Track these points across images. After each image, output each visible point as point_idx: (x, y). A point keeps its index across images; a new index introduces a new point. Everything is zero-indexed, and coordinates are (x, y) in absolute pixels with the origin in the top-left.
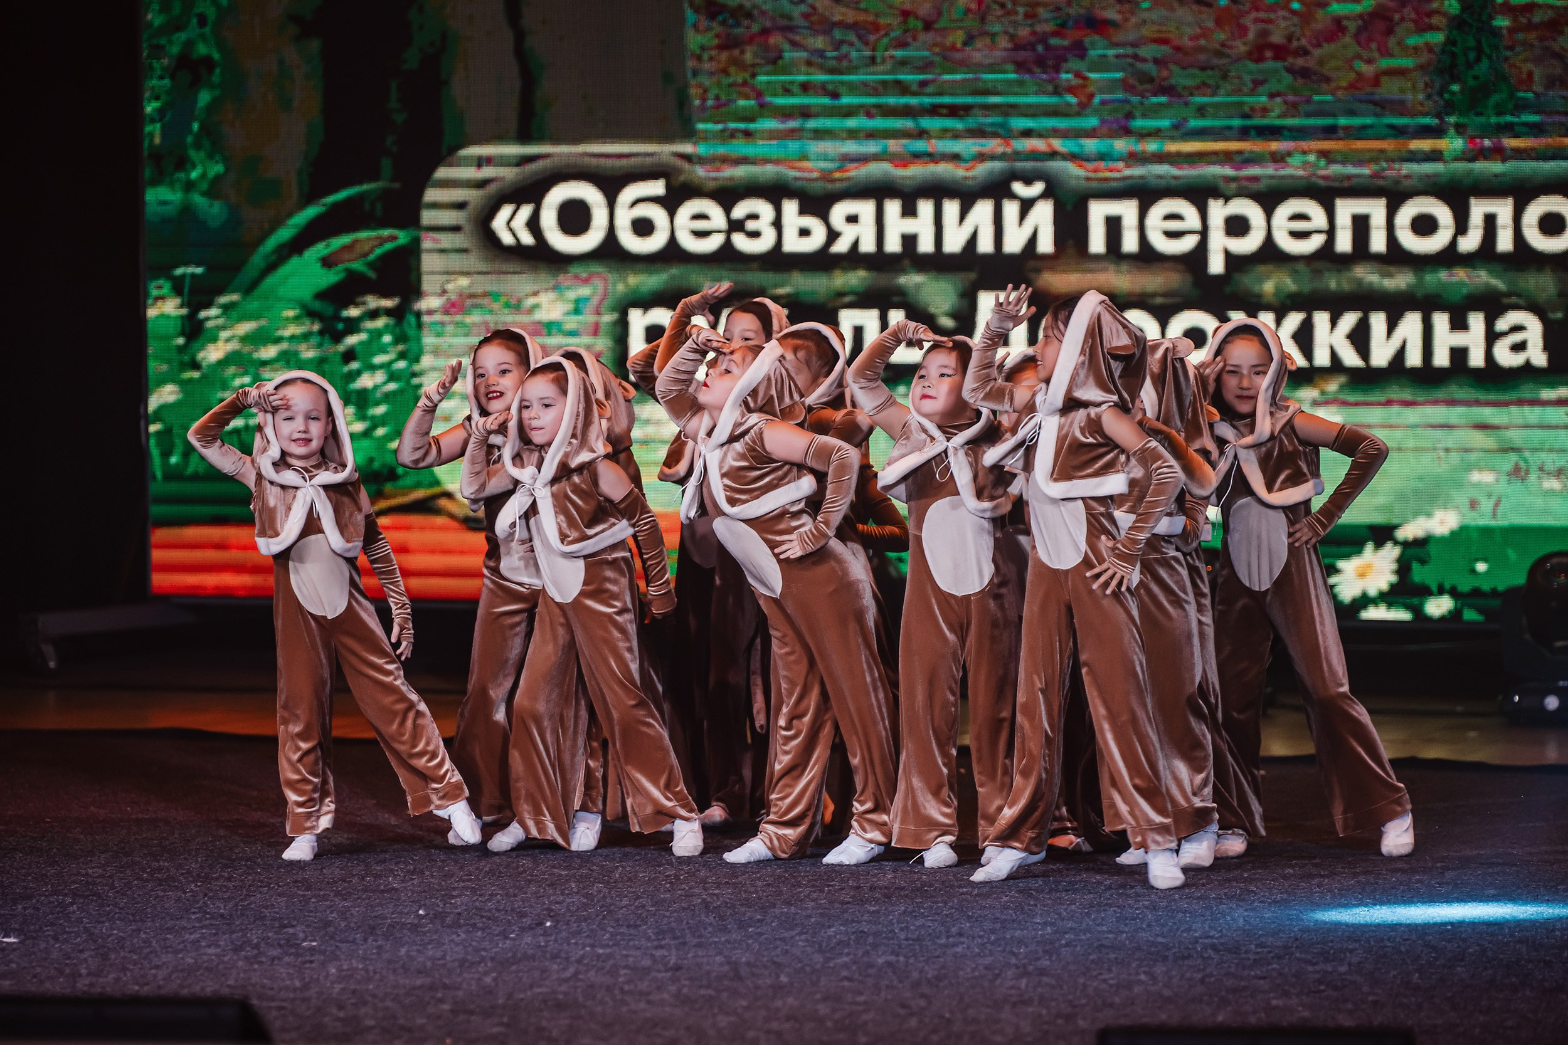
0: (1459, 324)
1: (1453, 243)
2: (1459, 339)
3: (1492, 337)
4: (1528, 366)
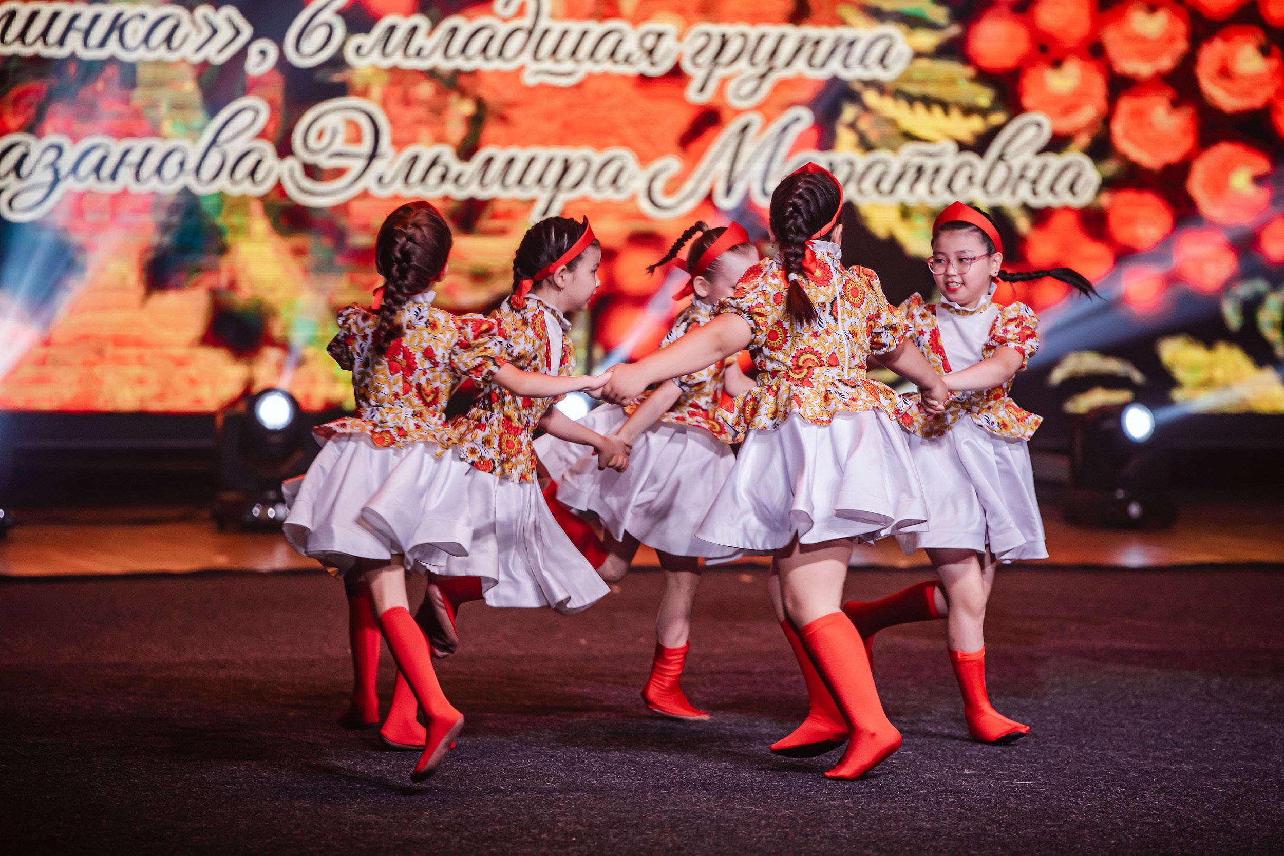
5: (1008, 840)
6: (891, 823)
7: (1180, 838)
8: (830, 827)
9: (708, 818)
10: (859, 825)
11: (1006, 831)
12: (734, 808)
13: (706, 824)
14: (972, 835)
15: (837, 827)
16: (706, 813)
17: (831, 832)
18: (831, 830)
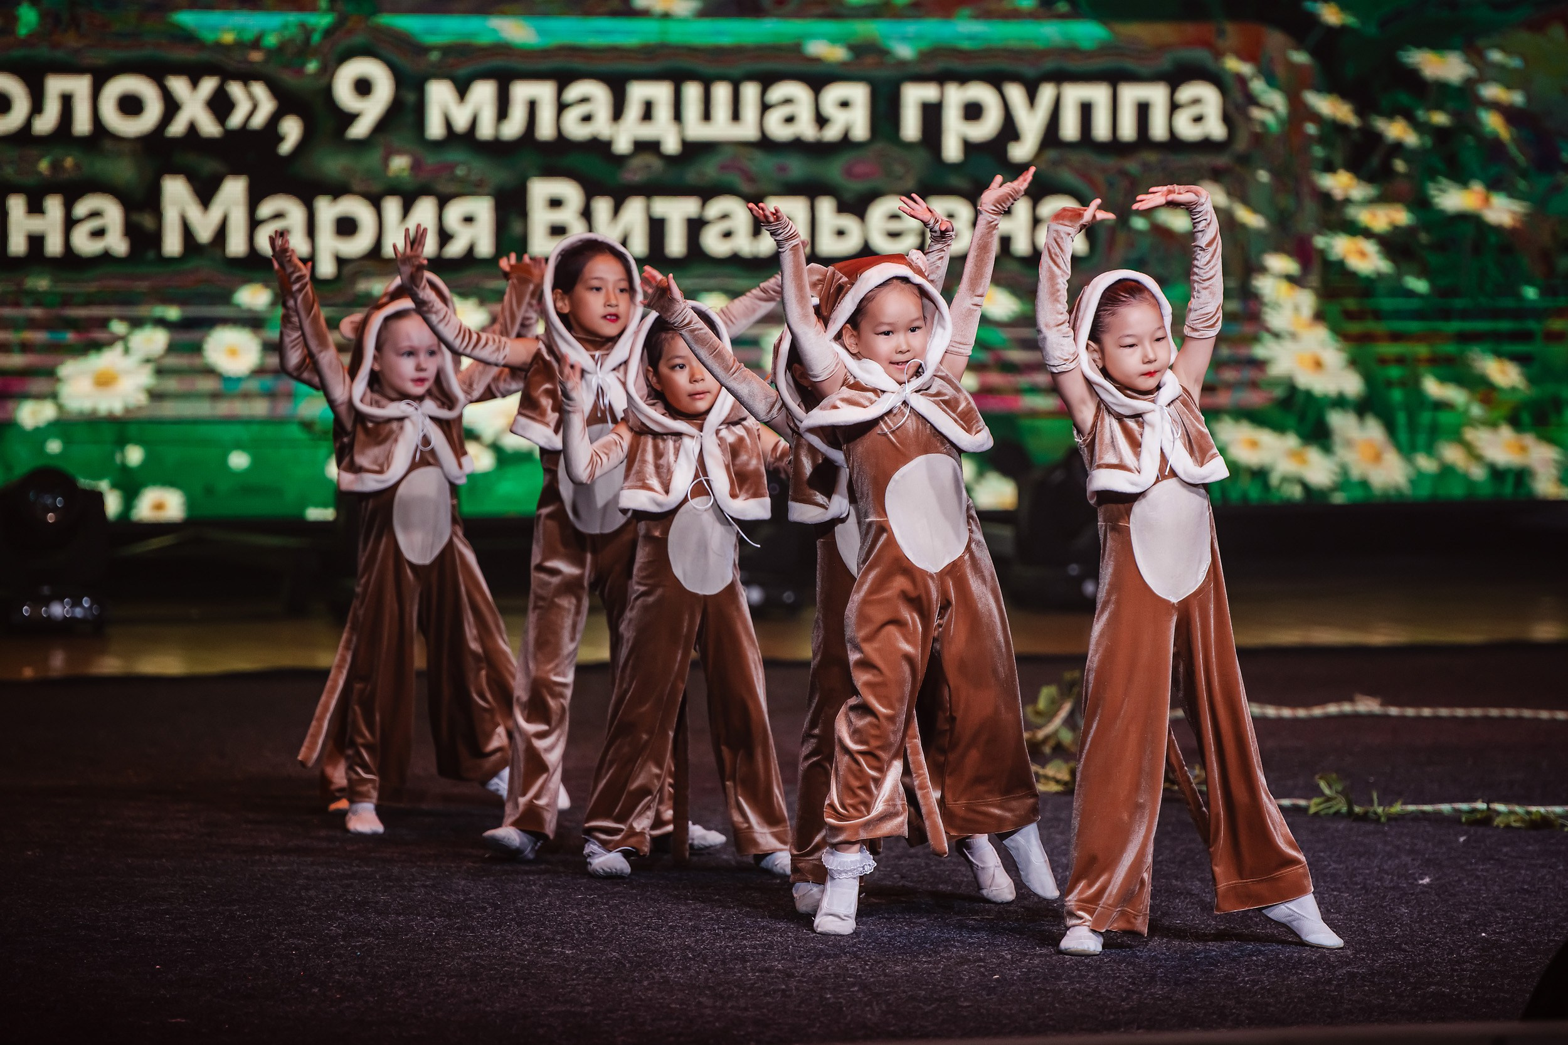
0: (35, 208)
1: (28, 124)
2: (36, 224)
3: (70, 223)
4: (106, 257)
5: (872, 980)
6: (736, 964)
7: (1073, 971)
8: (664, 971)
9: (519, 965)
10: (698, 967)
11: (871, 969)
12: (552, 952)
13: (514, 972)
14: (830, 975)
15: (672, 971)
16: (517, 959)
17: (663, 977)
18: (663, 974)
